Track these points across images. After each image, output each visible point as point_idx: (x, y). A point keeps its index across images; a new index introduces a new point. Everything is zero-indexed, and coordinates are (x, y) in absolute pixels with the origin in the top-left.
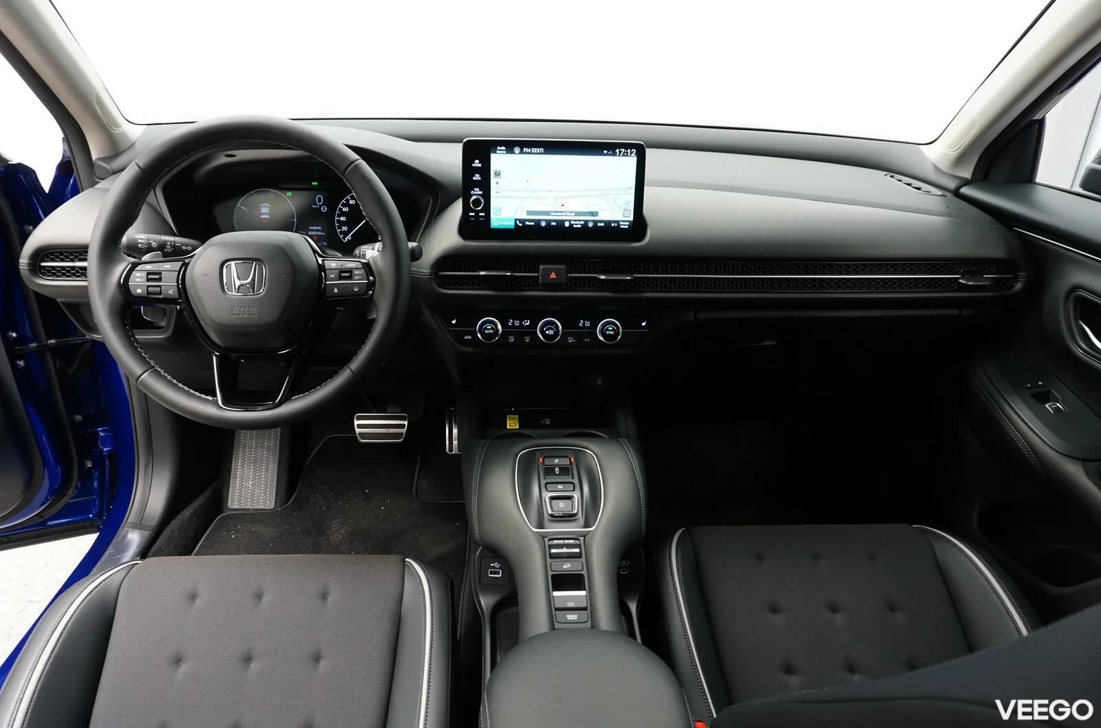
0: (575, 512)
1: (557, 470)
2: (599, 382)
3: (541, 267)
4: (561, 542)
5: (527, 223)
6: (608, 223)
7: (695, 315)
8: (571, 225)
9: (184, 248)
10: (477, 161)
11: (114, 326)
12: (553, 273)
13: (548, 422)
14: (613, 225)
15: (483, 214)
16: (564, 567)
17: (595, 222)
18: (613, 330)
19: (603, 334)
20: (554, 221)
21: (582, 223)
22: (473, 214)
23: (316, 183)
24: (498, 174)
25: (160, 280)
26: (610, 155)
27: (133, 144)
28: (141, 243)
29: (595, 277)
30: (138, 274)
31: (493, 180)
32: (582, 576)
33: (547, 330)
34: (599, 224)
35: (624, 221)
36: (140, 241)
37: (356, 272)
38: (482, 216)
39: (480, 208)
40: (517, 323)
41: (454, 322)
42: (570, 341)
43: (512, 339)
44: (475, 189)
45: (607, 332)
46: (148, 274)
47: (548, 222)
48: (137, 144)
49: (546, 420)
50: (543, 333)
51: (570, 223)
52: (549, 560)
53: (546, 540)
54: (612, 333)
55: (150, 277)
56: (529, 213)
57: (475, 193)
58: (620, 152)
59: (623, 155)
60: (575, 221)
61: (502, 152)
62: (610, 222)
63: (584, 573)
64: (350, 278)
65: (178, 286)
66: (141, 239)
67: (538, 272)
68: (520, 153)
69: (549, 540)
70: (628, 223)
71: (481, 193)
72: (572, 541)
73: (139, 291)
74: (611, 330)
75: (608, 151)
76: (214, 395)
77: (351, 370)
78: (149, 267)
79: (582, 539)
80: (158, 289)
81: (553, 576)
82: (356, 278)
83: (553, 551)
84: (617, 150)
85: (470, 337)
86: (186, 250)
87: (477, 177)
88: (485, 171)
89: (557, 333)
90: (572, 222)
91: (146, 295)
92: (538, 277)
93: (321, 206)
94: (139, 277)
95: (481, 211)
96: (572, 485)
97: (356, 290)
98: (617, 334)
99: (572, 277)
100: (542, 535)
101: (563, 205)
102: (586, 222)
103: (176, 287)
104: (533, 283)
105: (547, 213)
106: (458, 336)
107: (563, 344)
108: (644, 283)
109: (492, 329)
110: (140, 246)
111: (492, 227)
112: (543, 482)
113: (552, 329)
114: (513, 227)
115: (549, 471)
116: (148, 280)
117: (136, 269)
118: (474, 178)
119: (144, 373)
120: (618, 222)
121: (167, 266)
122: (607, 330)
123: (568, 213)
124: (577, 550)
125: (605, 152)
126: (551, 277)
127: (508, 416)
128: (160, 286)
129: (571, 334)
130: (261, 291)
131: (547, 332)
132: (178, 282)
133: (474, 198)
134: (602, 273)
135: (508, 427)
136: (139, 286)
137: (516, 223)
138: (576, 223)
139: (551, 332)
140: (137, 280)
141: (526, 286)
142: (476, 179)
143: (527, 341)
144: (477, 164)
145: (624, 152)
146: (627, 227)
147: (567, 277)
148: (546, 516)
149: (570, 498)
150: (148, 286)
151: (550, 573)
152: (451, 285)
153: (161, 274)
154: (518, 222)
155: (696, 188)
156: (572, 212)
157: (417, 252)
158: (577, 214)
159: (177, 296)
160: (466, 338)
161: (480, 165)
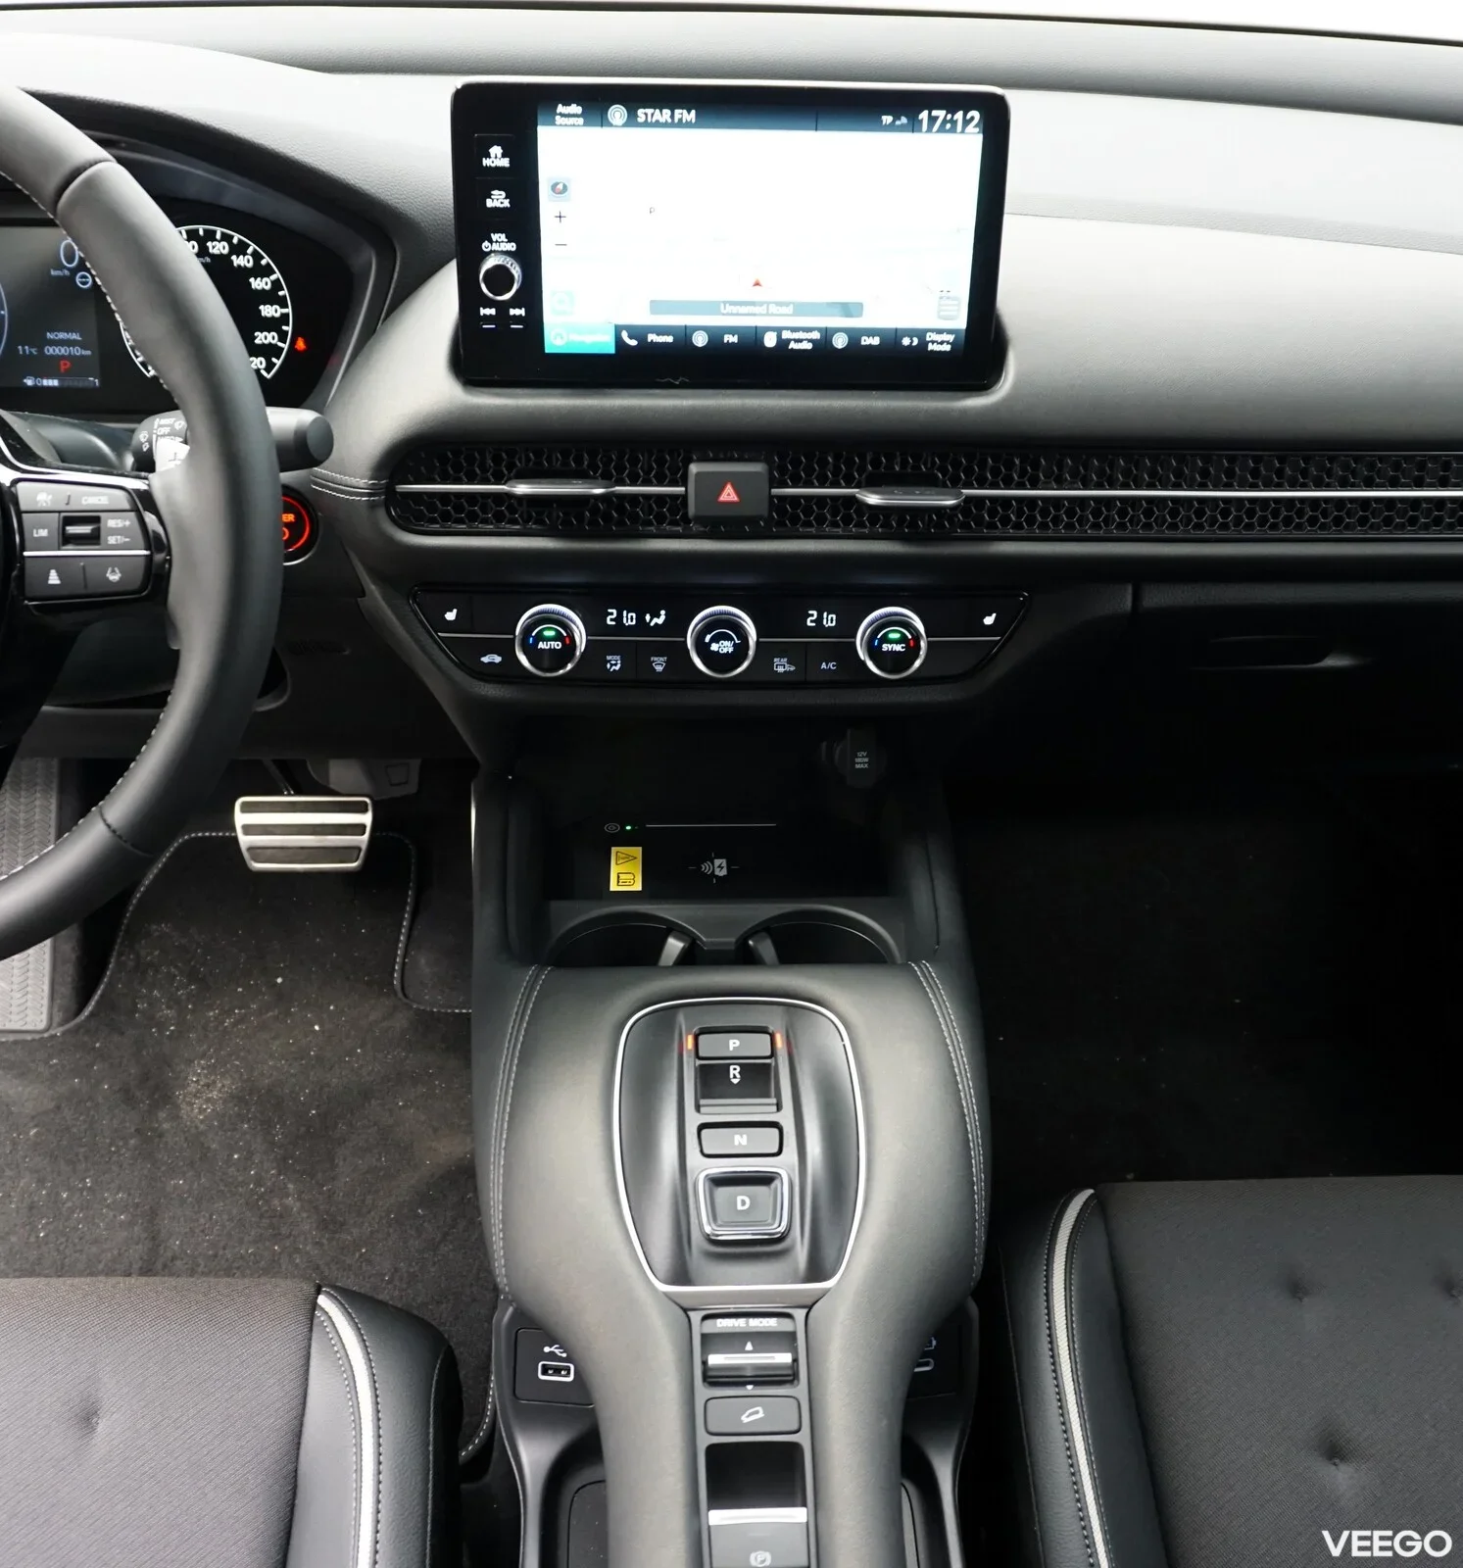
0: (782, 1229)
1: (735, 1072)
2: (862, 761)
3: (694, 468)
4: (739, 1324)
5: (652, 337)
6: (891, 338)
7: (1136, 598)
8: (782, 344)
10: (496, 150)
12: (729, 489)
13: (720, 867)
14: (906, 341)
15: (521, 312)
16: (745, 1419)
17: (854, 335)
18: (903, 639)
19: (874, 652)
20: (732, 330)
21: (816, 335)
22: (492, 311)
24: (560, 189)
26: (902, 129)
29: (852, 499)
31: (548, 207)
32: (795, 1448)
33: (713, 640)
34: (866, 341)
35: (940, 332)
37: (112, 522)
38: (517, 319)
39: (507, 296)
40: (630, 619)
41: (451, 616)
42: (781, 670)
43: (615, 664)
44: (495, 237)
45: (885, 647)
47: (715, 334)
49: (717, 862)
50: (703, 649)
51: (779, 336)
52: (703, 1392)
53: (696, 1317)
54: (898, 648)
56: (656, 307)
57: (495, 247)
58: (932, 120)
59: (941, 129)
60: (794, 330)
61: (572, 120)
62: (898, 334)
63: (803, 1438)
64: (94, 539)
67: (685, 483)
68: (625, 125)
69: (705, 1318)
70: (951, 338)
71: (512, 247)
72: (771, 1324)
74: (897, 642)
75: (897, 117)
77: (109, 826)
79: (799, 1314)
81: (712, 1450)
82: (112, 540)
83: (715, 1360)
84: (924, 115)
85: (498, 659)
87: (498, 200)
88: (523, 180)
89: (741, 650)
90: (786, 335)
92: (684, 497)
95: (515, 302)
96: (775, 1131)
97: (114, 577)
98: (912, 651)
99: (782, 498)
100: (686, 1305)
101: (757, 284)
102: (827, 334)
104: (671, 515)
105: (712, 307)
106: (466, 656)
107: (760, 680)
108: (992, 513)
109: (558, 637)
111: (548, 350)
112: (693, 1120)
113: (728, 638)
114: (612, 350)
115: (712, 1079)
118: (489, 203)
120: (921, 334)
122: (885, 639)
123: (773, 309)
124: (785, 1358)
125: (887, 119)
126: (724, 497)
127: (614, 850)
129: (783, 651)
131: (714, 647)
133: (490, 263)
134: (873, 483)
135: (614, 887)
137: (619, 342)
138: (796, 335)
139: (725, 647)
141: (650, 524)
142: (497, 204)
143: (659, 669)
144: (496, 158)
145: (945, 121)
146: (947, 348)
147: (771, 497)
148: (696, 1237)
149: (766, 1179)
151: (704, 1441)
152: (433, 521)
154: (625, 335)
155: (1154, 223)
156: (787, 304)
157: (312, 442)
158: (801, 309)
160: (485, 659)
161: (505, 163)
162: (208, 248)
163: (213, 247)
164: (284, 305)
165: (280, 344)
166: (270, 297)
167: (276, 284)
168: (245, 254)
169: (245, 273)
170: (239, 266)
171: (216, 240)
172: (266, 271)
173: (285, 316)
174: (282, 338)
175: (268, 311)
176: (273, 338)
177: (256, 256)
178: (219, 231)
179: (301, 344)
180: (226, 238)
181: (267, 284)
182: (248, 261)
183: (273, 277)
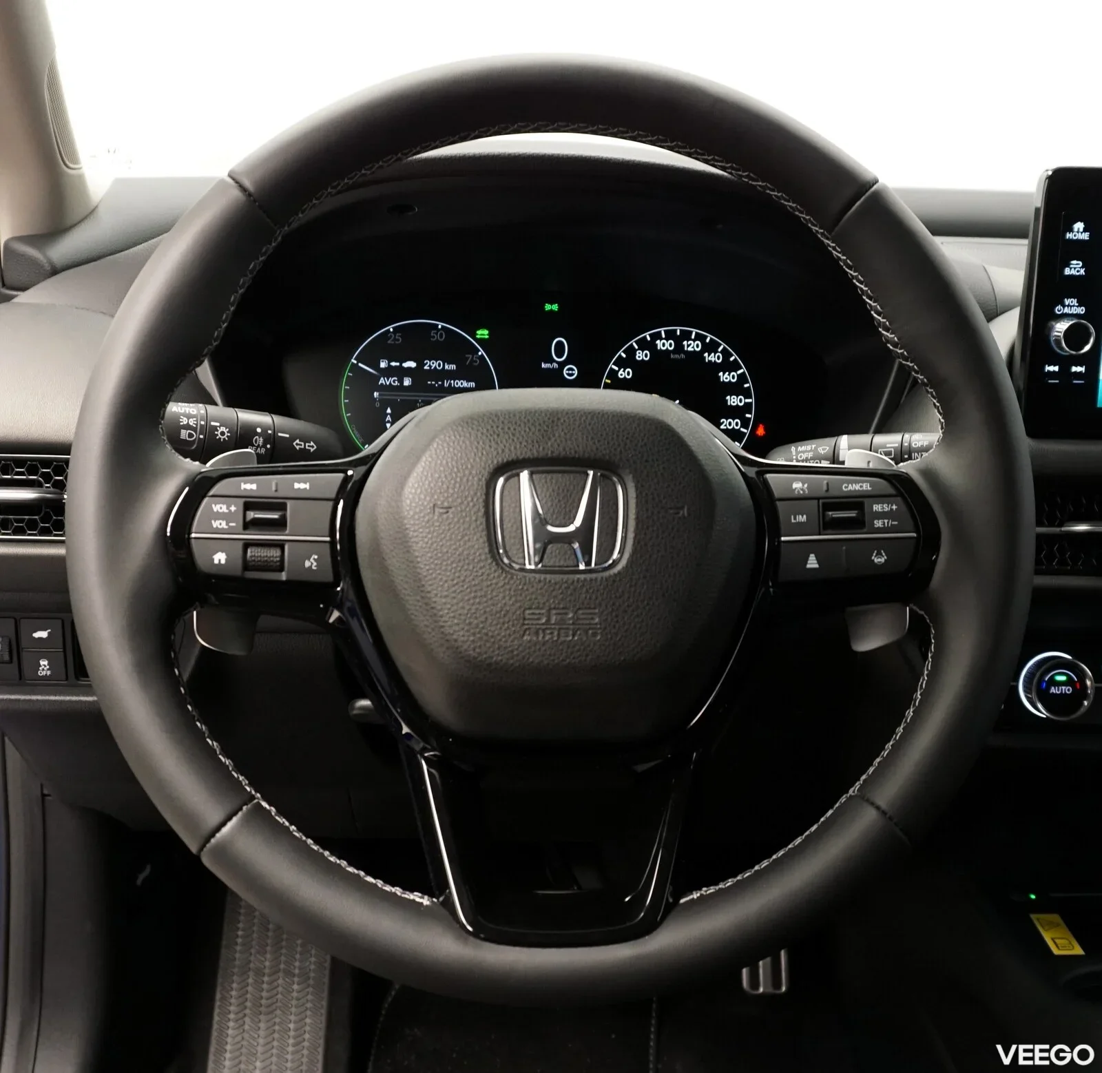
9: (298, 444)
11: (142, 668)
15: (1082, 369)
22: (1056, 368)
23: (555, 307)
25: (280, 525)
27: (97, 207)
28: (187, 427)
30: (220, 508)
36: (184, 421)
37: (877, 508)
38: (1078, 376)
46: (248, 506)
48: (101, 210)
55: (251, 515)
57: (1067, 310)
64: (857, 524)
65: (333, 543)
66: (189, 416)
73: (220, 558)
76: (435, 887)
77: (872, 804)
78: (249, 486)
80: (275, 553)
82: (878, 524)
86: (304, 450)
87: (1075, 269)
91: (237, 570)
93: (562, 365)
94: (219, 516)
95: (1077, 360)
97: (879, 560)
103: (327, 548)
110: (184, 434)
116: (248, 525)
117: (211, 493)
119: (229, 818)
121: (302, 486)
128: (280, 545)
130: (615, 555)
132: (332, 533)
136: (220, 544)
140: (216, 524)
142: (1073, 273)
150: (247, 545)
153: (281, 507)
159: (329, 577)
161: (1085, 236)
162: (684, 346)
163: (688, 346)
164: (748, 396)
165: (743, 430)
166: (736, 389)
167: (742, 378)
168: (716, 352)
169: (716, 367)
170: (710, 361)
171: (691, 340)
172: (734, 367)
173: (748, 406)
174: (745, 425)
175: (733, 401)
176: (737, 424)
177: (726, 354)
178: (694, 331)
179: (761, 431)
180: (699, 337)
181: (733, 377)
182: (719, 358)
183: (740, 372)
